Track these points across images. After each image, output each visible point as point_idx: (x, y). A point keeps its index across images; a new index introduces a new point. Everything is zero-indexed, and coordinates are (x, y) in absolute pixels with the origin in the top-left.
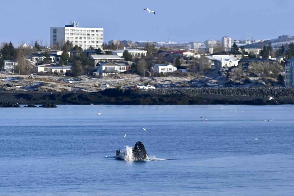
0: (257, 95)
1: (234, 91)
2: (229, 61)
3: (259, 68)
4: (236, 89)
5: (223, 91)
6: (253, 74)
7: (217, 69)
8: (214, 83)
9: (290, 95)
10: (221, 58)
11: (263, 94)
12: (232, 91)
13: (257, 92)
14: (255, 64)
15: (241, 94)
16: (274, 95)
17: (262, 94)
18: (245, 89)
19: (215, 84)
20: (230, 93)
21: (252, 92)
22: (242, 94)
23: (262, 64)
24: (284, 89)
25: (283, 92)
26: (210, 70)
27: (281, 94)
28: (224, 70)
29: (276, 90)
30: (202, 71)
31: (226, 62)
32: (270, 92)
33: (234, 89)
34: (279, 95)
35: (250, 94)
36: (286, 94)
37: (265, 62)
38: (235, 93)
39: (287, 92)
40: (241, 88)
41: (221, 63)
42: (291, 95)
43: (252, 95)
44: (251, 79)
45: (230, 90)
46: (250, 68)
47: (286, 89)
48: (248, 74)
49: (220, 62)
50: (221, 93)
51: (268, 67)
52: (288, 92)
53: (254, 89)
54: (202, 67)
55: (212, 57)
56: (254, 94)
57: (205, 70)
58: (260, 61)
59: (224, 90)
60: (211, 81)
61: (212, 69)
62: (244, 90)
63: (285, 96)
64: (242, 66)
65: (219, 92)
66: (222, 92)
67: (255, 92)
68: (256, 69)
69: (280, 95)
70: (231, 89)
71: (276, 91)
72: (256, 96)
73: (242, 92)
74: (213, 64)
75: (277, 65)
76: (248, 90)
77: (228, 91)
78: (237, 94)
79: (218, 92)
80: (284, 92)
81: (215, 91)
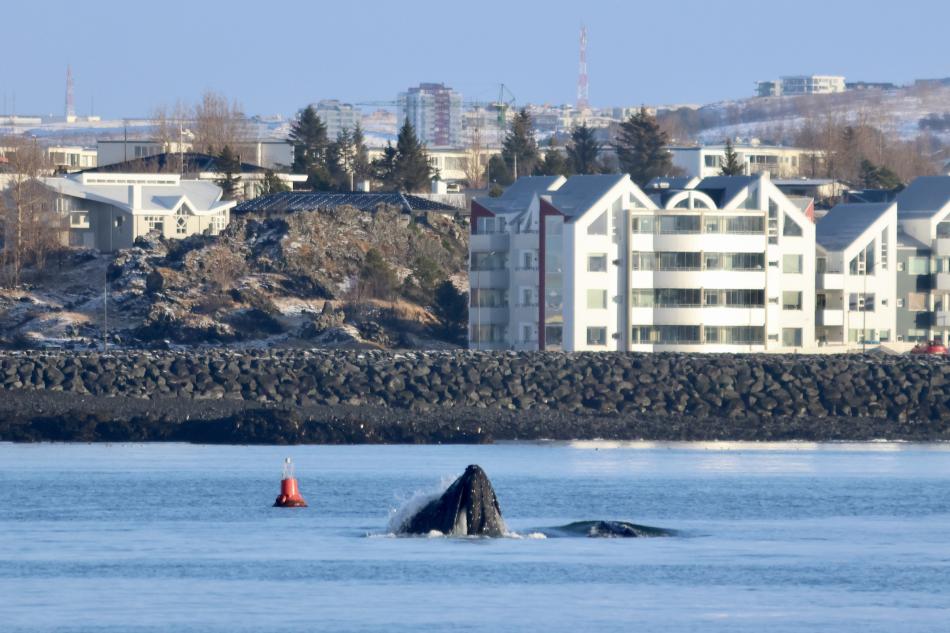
0: (286, 395)
1: (156, 372)
2: (179, 205)
3: (348, 247)
4: (168, 361)
5: (93, 369)
6: (306, 279)
7: (102, 253)
8: (69, 331)
9: (474, 395)
10: (131, 189)
11: (320, 390)
12: (142, 373)
13: (287, 377)
14: (323, 224)
15: (196, 388)
16: (382, 394)
17: (313, 392)
18: (217, 358)
19: (70, 334)
20: (131, 382)
21: (256, 377)
22: (201, 386)
23: (365, 227)
24: (442, 361)
25: (438, 381)
26: (59, 256)
27: (425, 390)
28: (142, 260)
29: (397, 365)
30: (18, 264)
31: (157, 212)
32: (362, 375)
33: (153, 362)
34: (410, 396)
35: (246, 388)
36: (450, 390)
37: (381, 212)
38: (162, 381)
39: (461, 379)
40: (195, 358)
41: (130, 216)
42: (481, 398)
43: (259, 395)
44: (289, 307)
45: (130, 365)
46: (295, 245)
47: (453, 364)
48: (275, 279)
49: (123, 215)
50: (77, 380)
51: (396, 244)
52: (467, 381)
53: (270, 363)
54: (14, 239)
55: (79, 182)
56: (272, 391)
57: (30, 261)
58: (351, 209)
59: (95, 362)
60: (52, 316)
61: (72, 252)
62: (213, 368)
63: (448, 404)
64: (249, 234)
65: (70, 376)
66: (84, 376)
67: (279, 376)
68: (329, 254)
69: (418, 395)
70: (135, 360)
71: (394, 372)
72: (279, 398)
73: (200, 378)
74: (84, 224)
75: (452, 234)
76: (233, 366)
77: (119, 374)
78: (172, 388)
79: (62, 377)
80: (442, 376)
81: (45, 373)
